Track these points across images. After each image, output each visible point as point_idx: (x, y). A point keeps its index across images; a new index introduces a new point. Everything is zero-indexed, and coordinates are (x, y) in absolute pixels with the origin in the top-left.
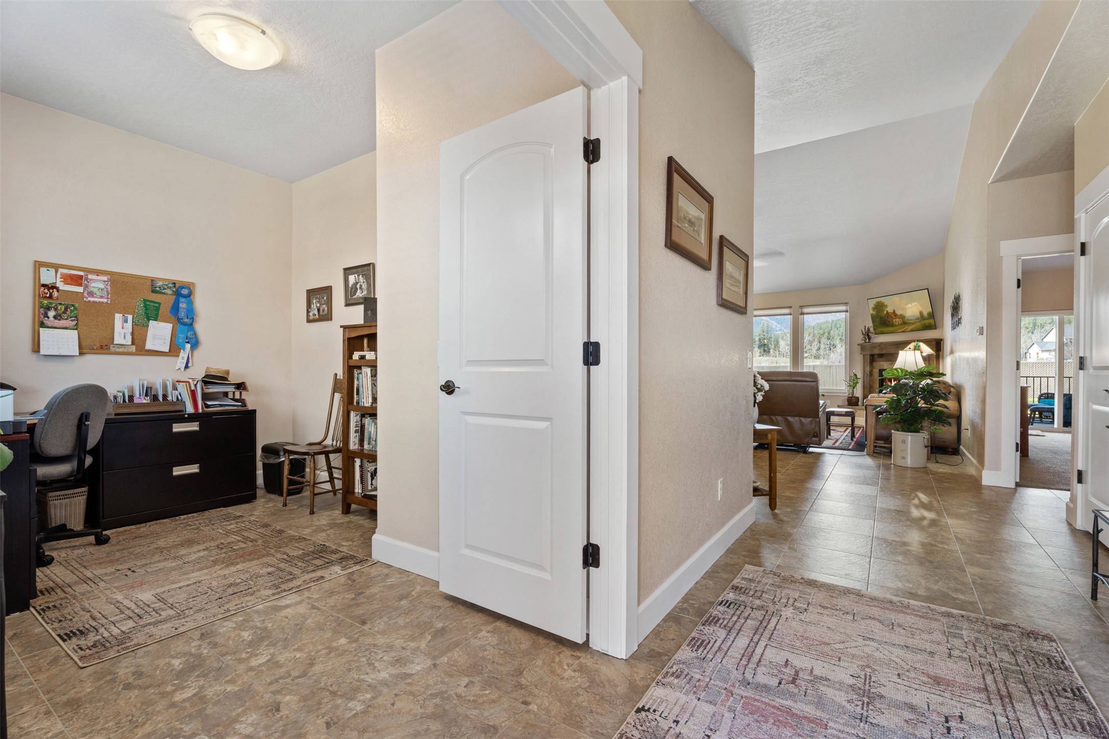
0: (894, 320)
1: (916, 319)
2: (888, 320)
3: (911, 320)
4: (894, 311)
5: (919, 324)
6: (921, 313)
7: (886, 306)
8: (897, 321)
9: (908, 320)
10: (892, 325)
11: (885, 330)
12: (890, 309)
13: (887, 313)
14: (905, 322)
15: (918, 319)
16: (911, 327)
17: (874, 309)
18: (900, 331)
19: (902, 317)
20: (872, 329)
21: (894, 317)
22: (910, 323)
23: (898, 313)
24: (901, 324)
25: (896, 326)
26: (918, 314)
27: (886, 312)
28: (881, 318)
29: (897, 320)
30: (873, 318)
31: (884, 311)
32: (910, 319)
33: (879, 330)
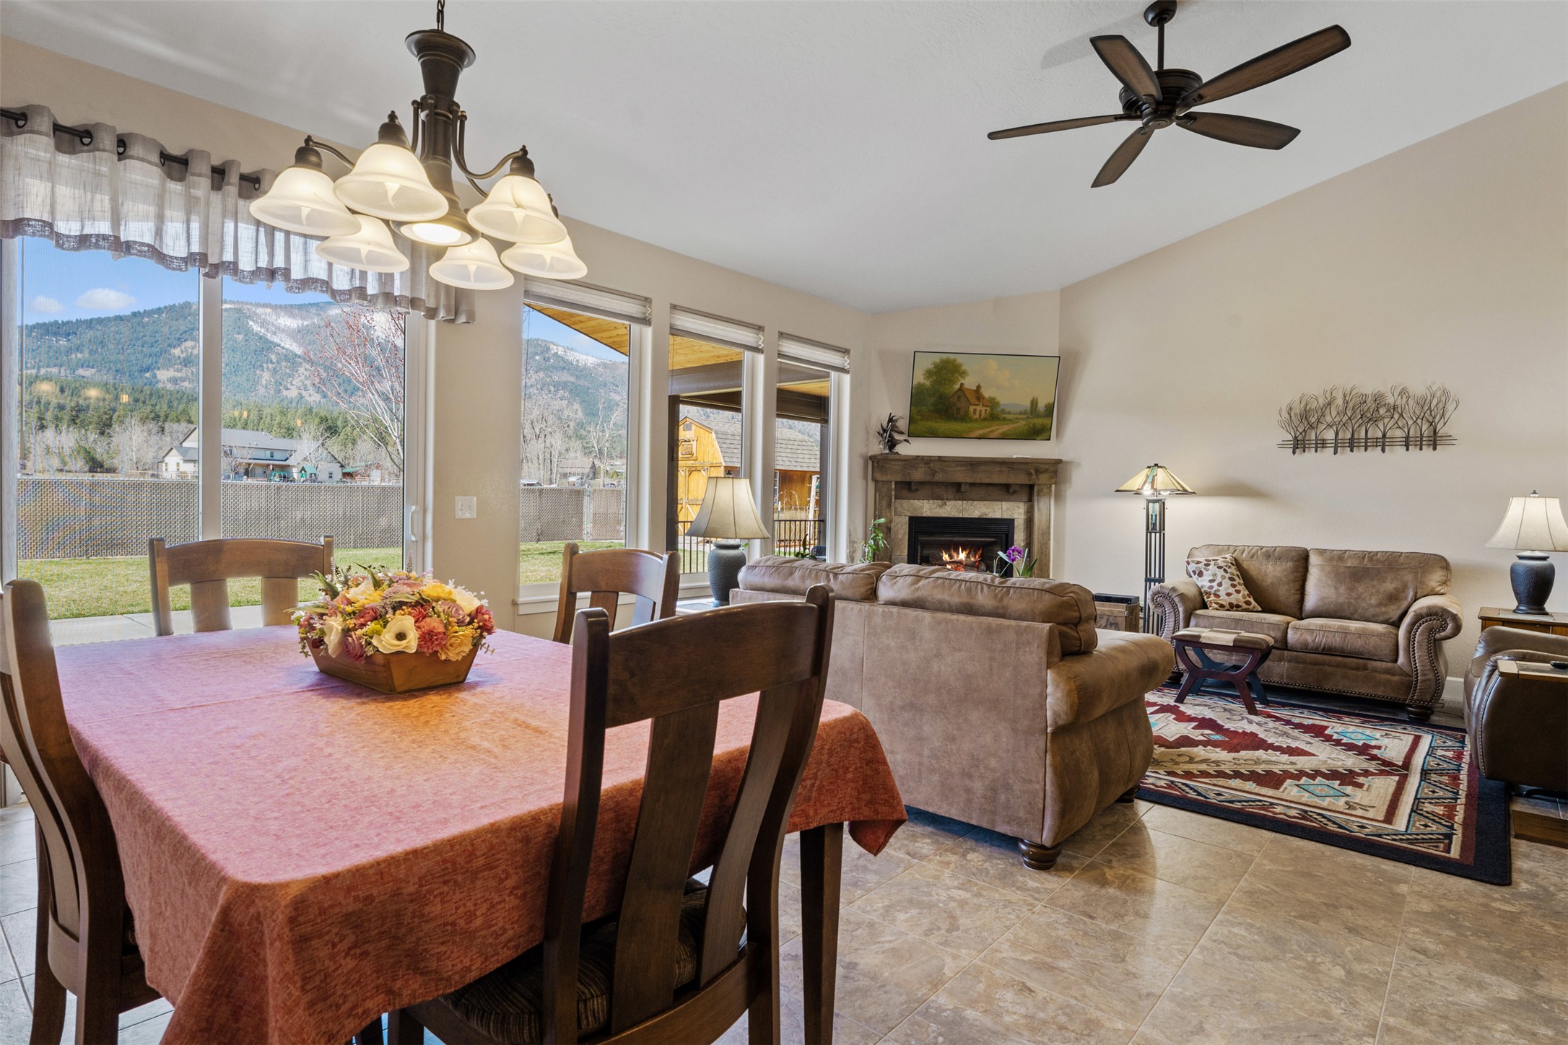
0: (972, 408)
1: (1021, 413)
2: (958, 405)
3: (1009, 413)
4: (979, 387)
5: (1023, 423)
6: (1034, 403)
7: (963, 374)
8: (978, 410)
9: (1003, 411)
10: (964, 418)
11: (943, 426)
12: (969, 383)
13: (961, 389)
14: (995, 414)
15: (1025, 413)
16: (1005, 428)
17: (929, 373)
18: (978, 433)
19: (993, 403)
20: (903, 424)
21: (973, 400)
22: (1004, 419)
23: (987, 393)
24: (985, 419)
25: (972, 420)
26: (1027, 404)
27: (957, 386)
28: (941, 397)
29: (979, 408)
30: (917, 396)
31: (955, 383)
32: (1007, 410)
33: (923, 425)
